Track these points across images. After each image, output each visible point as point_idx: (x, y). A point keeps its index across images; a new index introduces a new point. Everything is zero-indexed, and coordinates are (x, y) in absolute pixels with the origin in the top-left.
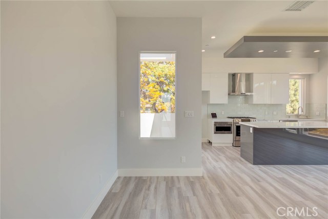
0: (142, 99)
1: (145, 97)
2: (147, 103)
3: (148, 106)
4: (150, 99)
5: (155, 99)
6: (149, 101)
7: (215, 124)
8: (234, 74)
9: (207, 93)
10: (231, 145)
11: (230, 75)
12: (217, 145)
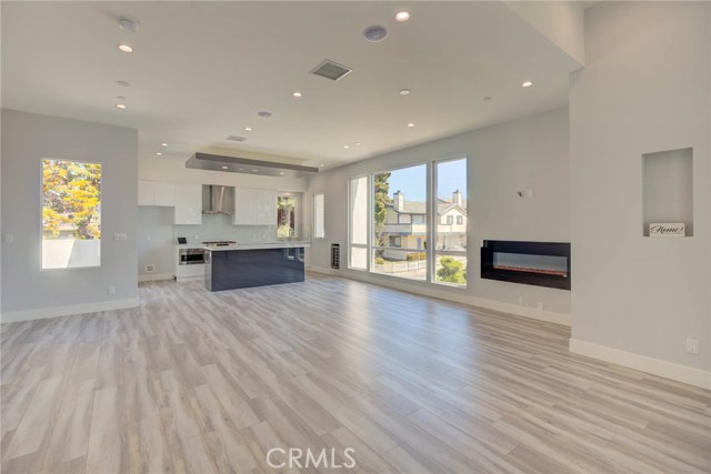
0: (47, 211)
1: (59, 208)
2: (65, 222)
3: (68, 227)
4: (73, 214)
5: (85, 212)
6: (71, 217)
7: (181, 251)
8: (211, 187)
9: (171, 210)
10: (203, 278)
11: (204, 186)
12: (183, 280)
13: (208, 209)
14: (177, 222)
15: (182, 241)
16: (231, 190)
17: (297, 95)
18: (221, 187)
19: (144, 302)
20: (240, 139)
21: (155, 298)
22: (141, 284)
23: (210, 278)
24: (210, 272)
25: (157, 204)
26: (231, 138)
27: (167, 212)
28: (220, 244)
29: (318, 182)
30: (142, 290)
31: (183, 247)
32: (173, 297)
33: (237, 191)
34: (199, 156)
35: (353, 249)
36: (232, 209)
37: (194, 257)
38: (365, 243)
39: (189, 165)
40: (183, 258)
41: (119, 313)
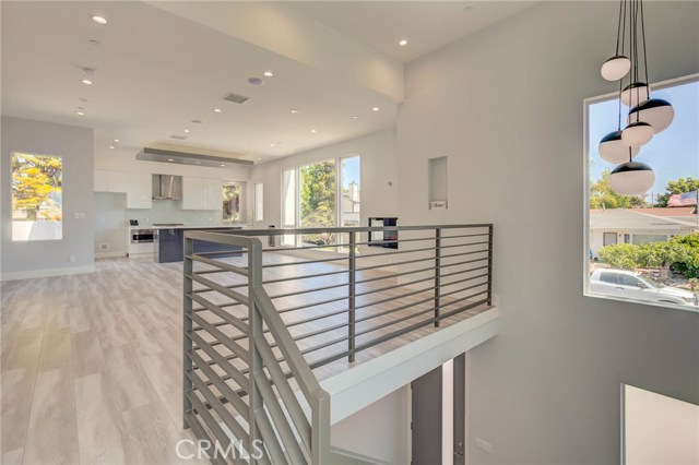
7: (132, 231)
8: (160, 176)
9: (124, 195)
10: (152, 255)
11: (154, 175)
12: (135, 257)
13: (158, 195)
14: (129, 206)
15: (134, 223)
16: (179, 179)
17: (218, 111)
18: (170, 176)
19: (99, 270)
20: (182, 138)
21: (109, 268)
22: (96, 260)
23: (158, 255)
24: (158, 250)
25: (110, 191)
26: (174, 137)
27: (120, 198)
29: (258, 173)
30: (98, 263)
31: (135, 228)
32: (125, 267)
33: (185, 180)
34: (147, 150)
36: (181, 196)
37: (145, 237)
38: (294, 224)
39: (138, 157)
40: (134, 237)
41: (79, 276)
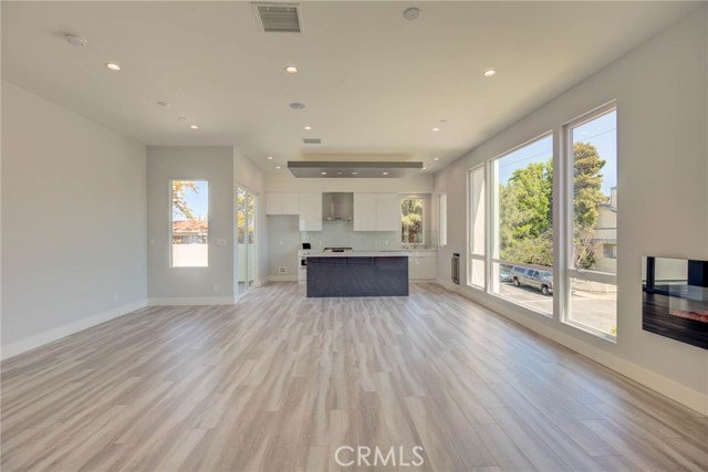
7: (303, 255)
9: (298, 216)
11: (324, 194)
15: (306, 246)
16: (350, 196)
17: (291, 69)
27: (293, 220)
28: (335, 250)
31: (307, 251)
33: (356, 197)
35: (474, 261)
36: (351, 215)
38: (483, 254)
39: (297, 175)
